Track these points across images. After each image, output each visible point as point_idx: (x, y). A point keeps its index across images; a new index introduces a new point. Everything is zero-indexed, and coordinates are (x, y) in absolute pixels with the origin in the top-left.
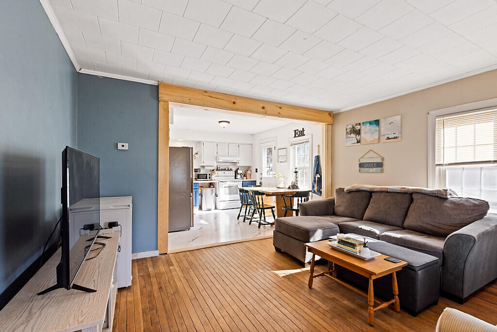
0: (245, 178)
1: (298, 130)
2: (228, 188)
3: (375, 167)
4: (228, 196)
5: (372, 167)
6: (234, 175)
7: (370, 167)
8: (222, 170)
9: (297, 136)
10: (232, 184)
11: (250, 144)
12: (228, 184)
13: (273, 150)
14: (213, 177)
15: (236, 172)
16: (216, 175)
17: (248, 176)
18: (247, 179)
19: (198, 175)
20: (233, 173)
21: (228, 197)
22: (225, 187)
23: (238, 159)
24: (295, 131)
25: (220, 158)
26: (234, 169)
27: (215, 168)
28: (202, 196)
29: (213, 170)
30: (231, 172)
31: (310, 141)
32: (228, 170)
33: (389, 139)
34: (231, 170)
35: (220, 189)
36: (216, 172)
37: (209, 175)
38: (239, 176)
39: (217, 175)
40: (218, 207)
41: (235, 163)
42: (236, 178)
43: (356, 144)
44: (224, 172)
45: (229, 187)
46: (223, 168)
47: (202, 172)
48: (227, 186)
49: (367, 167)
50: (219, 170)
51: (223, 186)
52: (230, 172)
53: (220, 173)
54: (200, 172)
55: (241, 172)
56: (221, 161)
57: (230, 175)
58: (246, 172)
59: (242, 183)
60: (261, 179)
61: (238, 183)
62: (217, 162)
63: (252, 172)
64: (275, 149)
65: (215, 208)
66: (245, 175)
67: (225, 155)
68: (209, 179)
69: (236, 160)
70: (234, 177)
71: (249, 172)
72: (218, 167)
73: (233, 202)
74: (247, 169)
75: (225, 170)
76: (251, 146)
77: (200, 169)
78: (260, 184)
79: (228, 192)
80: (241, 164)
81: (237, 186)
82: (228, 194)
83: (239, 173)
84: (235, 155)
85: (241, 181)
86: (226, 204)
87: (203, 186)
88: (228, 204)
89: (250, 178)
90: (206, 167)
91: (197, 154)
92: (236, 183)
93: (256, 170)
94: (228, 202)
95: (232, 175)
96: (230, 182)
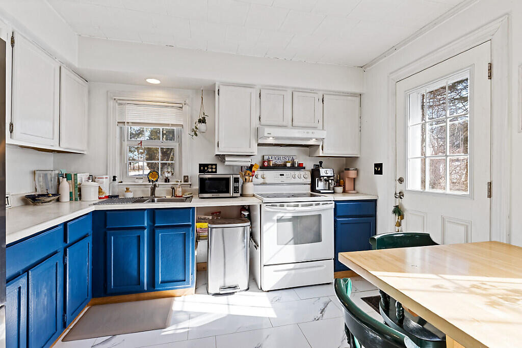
0: (340, 189)
2: (290, 224)
4: (291, 248)
6: (309, 180)
8: (276, 167)
10: (302, 210)
11: (353, 95)
12: (289, 212)
14: (250, 188)
15: (315, 174)
17: (349, 184)
18: (344, 192)
20: (304, 177)
21: (290, 252)
22: (279, 220)
23: (322, 135)
26: (309, 164)
27: (256, 161)
29: (250, 168)
30: (302, 173)
32: (293, 167)
34: (301, 167)
35: (265, 228)
36: (259, 173)
37: (236, 180)
38: (320, 186)
39: (262, 181)
40: (259, 280)
41: (310, 149)
42: (313, 188)
44: (282, 172)
45: (295, 219)
46: (279, 162)
47: (220, 173)
48: (289, 215)
50: (269, 168)
51: (275, 218)
52: (297, 173)
53: (271, 175)
54: (216, 172)
55: (330, 173)
56: (270, 141)
57: (297, 180)
58: (343, 172)
59: (333, 206)
60: (401, 195)
61: (321, 207)
62: (259, 145)
63: (361, 174)
64: (490, 77)
65: (249, 285)
66: (339, 181)
67: (285, 124)
68: (235, 195)
69: (314, 140)
70: (309, 186)
71: (352, 174)
72: (266, 158)
73: (305, 266)
74: (346, 164)
75: (283, 167)
76: (358, 99)
77: (216, 165)
78: (394, 212)
79: (291, 236)
80: (328, 151)
81: (320, 215)
82: (292, 242)
83: (322, 175)
84: (313, 125)
85: (331, 202)
86: (286, 272)
87: (220, 212)
88: (290, 271)
89: (354, 190)
90: (227, 159)
91: (202, 121)
92: (315, 207)
93: (378, 168)
94: (292, 266)
95: (302, 180)
96: (297, 206)
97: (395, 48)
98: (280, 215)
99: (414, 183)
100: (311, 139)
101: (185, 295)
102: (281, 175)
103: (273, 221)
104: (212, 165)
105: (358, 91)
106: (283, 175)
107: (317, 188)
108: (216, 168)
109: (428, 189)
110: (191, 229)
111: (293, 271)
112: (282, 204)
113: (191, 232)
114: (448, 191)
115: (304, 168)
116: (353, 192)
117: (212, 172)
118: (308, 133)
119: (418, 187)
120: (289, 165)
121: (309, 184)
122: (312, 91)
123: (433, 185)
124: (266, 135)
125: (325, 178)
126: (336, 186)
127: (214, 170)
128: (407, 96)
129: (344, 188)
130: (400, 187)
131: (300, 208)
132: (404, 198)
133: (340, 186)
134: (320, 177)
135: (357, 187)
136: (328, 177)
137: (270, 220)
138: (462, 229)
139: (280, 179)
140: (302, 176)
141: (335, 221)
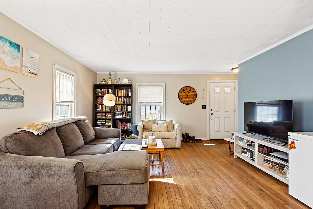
3: (16, 101)
5: (12, 101)
7: (9, 101)
33: (30, 73)
49: (6, 101)
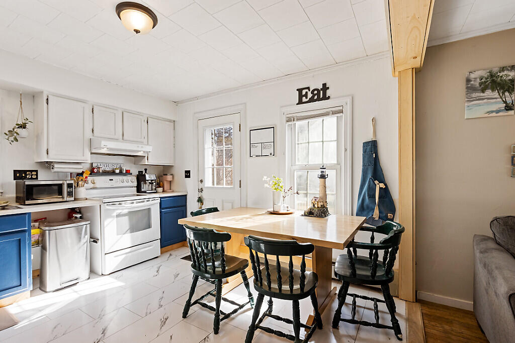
0: (160, 189)
1: (308, 88)
2: (126, 218)
4: (128, 235)
6: (135, 184)
8: (106, 173)
9: (304, 99)
11: (170, 121)
12: (127, 207)
13: (235, 132)
14: (82, 192)
15: (141, 178)
16: (90, 185)
17: (166, 186)
18: (164, 191)
19: (30, 187)
20: (132, 181)
21: (127, 240)
22: (118, 216)
23: (148, 148)
24: (300, 90)
25: (103, 143)
26: (135, 172)
27: (85, 167)
28: (44, 248)
29: (82, 174)
30: (129, 178)
31: (347, 110)
32: (121, 173)
34: (128, 173)
36: (90, 179)
37: (70, 186)
38: (145, 187)
39: (92, 185)
40: (99, 269)
41: (135, 158)
42: (139, 190)
43: (501, 114)
44: (111, 177)
45: (131, 214)
46: (108, 169)
47: (44, 178)
48: (126, 211)
50: (99, 174)
51: (115, 214)
52: (125, 178)
53: (101, 181)
54: (37, 178)
55: (153, 177)
56: (104, 151)
57: (125, 184)
58: (162, 177)
59: (159, 201)
60: (201, 190)
61: (151, 202)
62: (91, 153)
63: (176, 178)
64: (240, 131)
65: (90, 275)
66: (159, 184)
67: (116, 137)
68: (68, 199)
69: (142, 152)
70: (136, 188)
71: (169, 178)
72: (94, 165)
73: (140, 248)
74: (164, 171)
75: (113, 173)
76: (173, 124)
77: (36, 171)
78: (198, 201)
79: (128, 228)
80: (152, 161)
81: (149, 209)
82: (129, 231)
83: (147, 179)
84: (139, 140)
85: (157, 199)
86: (124, 256)
87: (46, 218)
88: (128, 254)
89: (170, 189)
90: (56, 166)
91: (23, 126)
92: (146, 203)
93: (188, 174)
94: (129, 250)
95: (130, 184)
96: (133, 203)
97: (197, 98)
98: (119, 211)
99: (208, 183)
100: (140, 151)
101: (18, 301)
102: (110, 180)
103: (113, 217)
104: (32, 171)
105: (173, 119)
106: (112, 180)
107: (142, 190)
108: (37, 175)
109: (215, 186)
110: (27, 234)
111: (130, 254)
112: (120, 203)
113: (27, 238)
114: (225, 186)
115: (131, 174)
116: (170, 191)
117: (32, 178)
118: (138, 147)
119: (210, 185)
120: (117, 171)
121: (135, 187)
122: (138, 114)
123: (218, 184)
124: (102, 146)
125: (149, 181)
126: (157, 187)
127: (34, 177)
128: (204, 130)
129: (163, 189)
130: (201, 186)
131: (135, 205)
132: (203, 192)
133: (160, 187)
134: (145, 180)
135: (172, 188)
136: (152, 180)
137: (111, 216)
138: (231, 204)
139: (110, 184)
140: (130, 181)
141: (160, 212)
